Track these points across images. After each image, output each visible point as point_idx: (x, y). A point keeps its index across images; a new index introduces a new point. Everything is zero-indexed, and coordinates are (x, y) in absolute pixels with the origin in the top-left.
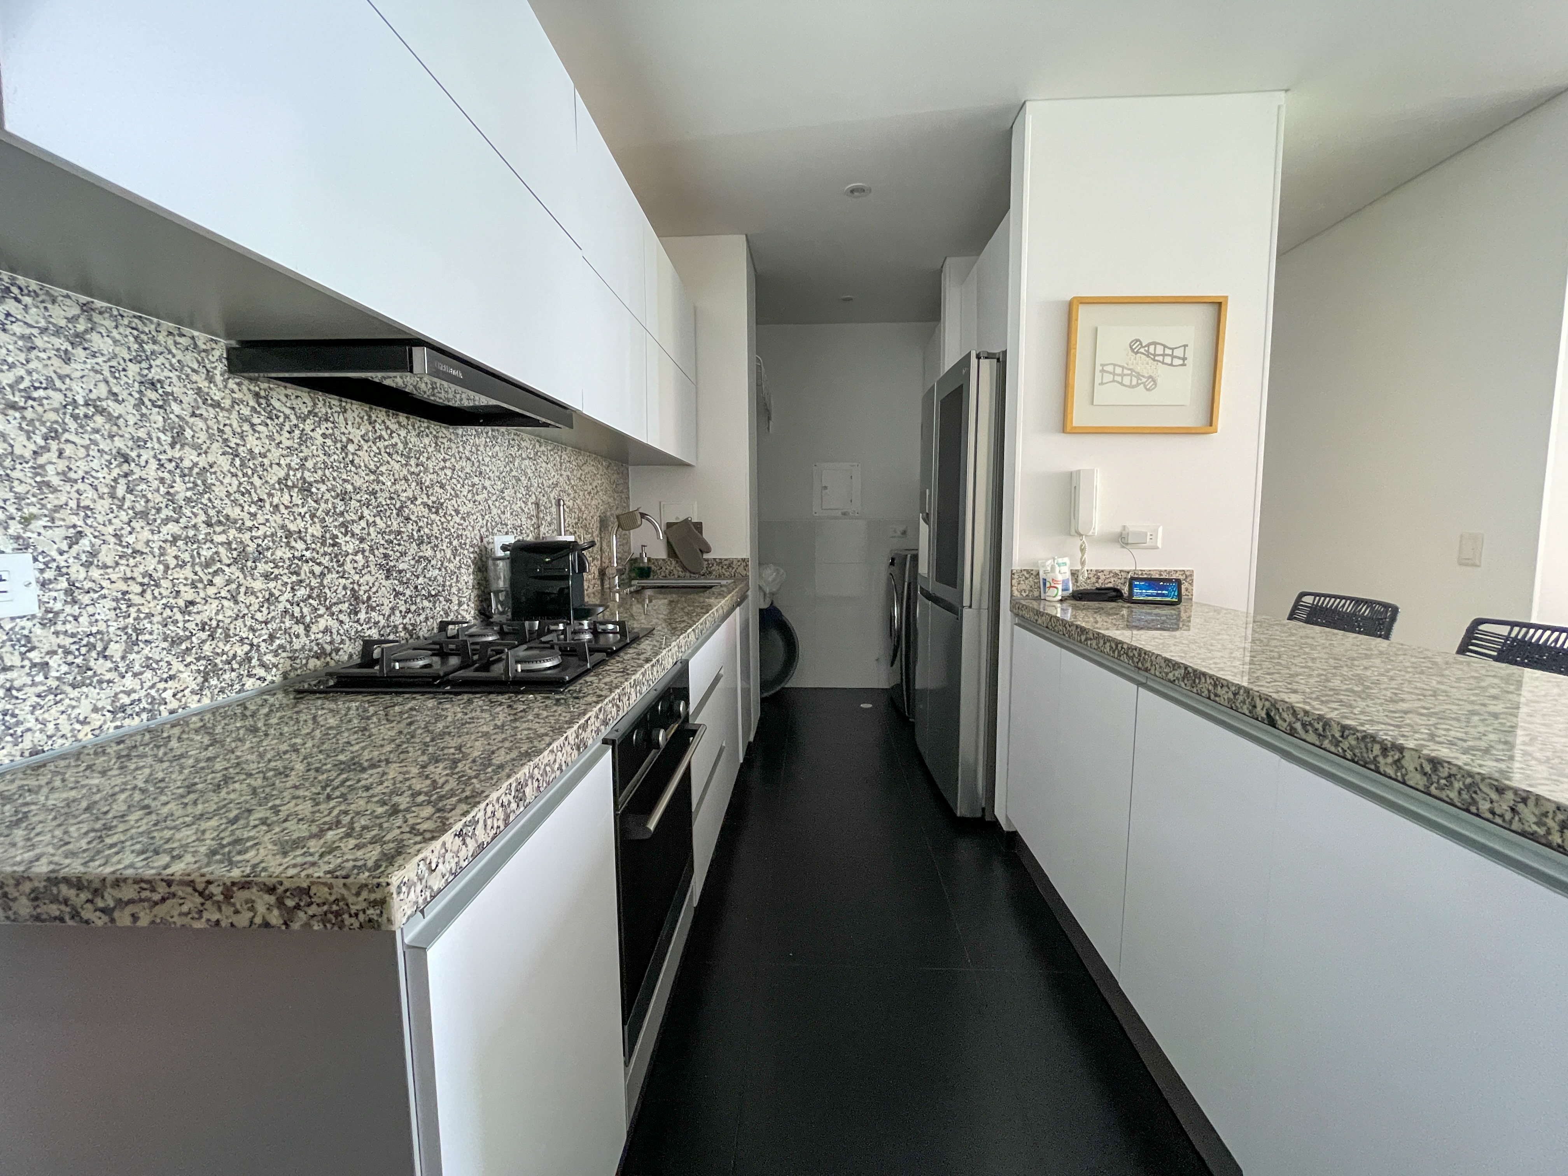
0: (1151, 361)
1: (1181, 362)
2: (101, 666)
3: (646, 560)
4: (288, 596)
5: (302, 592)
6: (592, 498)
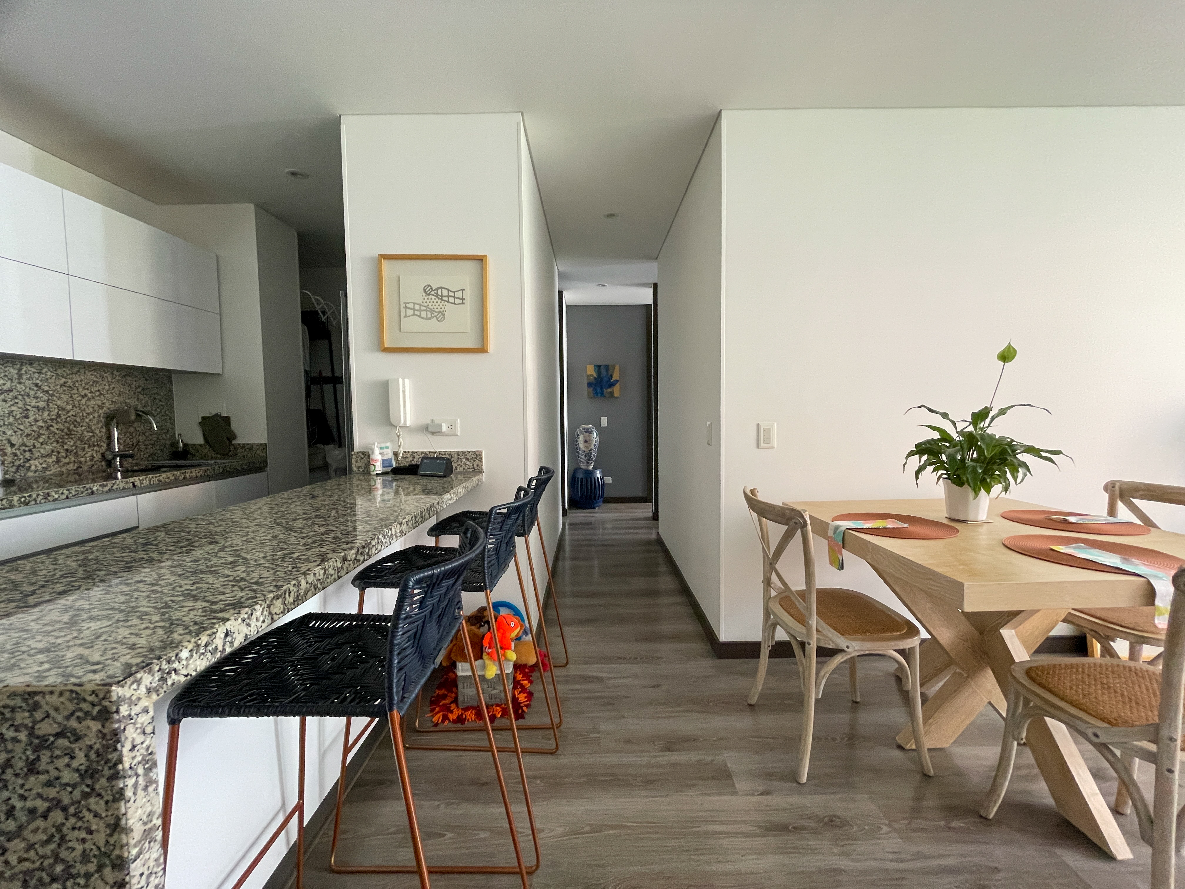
0: (439, 300)
1: (461, 301)
3: (181, 445)
6: (89, 399)
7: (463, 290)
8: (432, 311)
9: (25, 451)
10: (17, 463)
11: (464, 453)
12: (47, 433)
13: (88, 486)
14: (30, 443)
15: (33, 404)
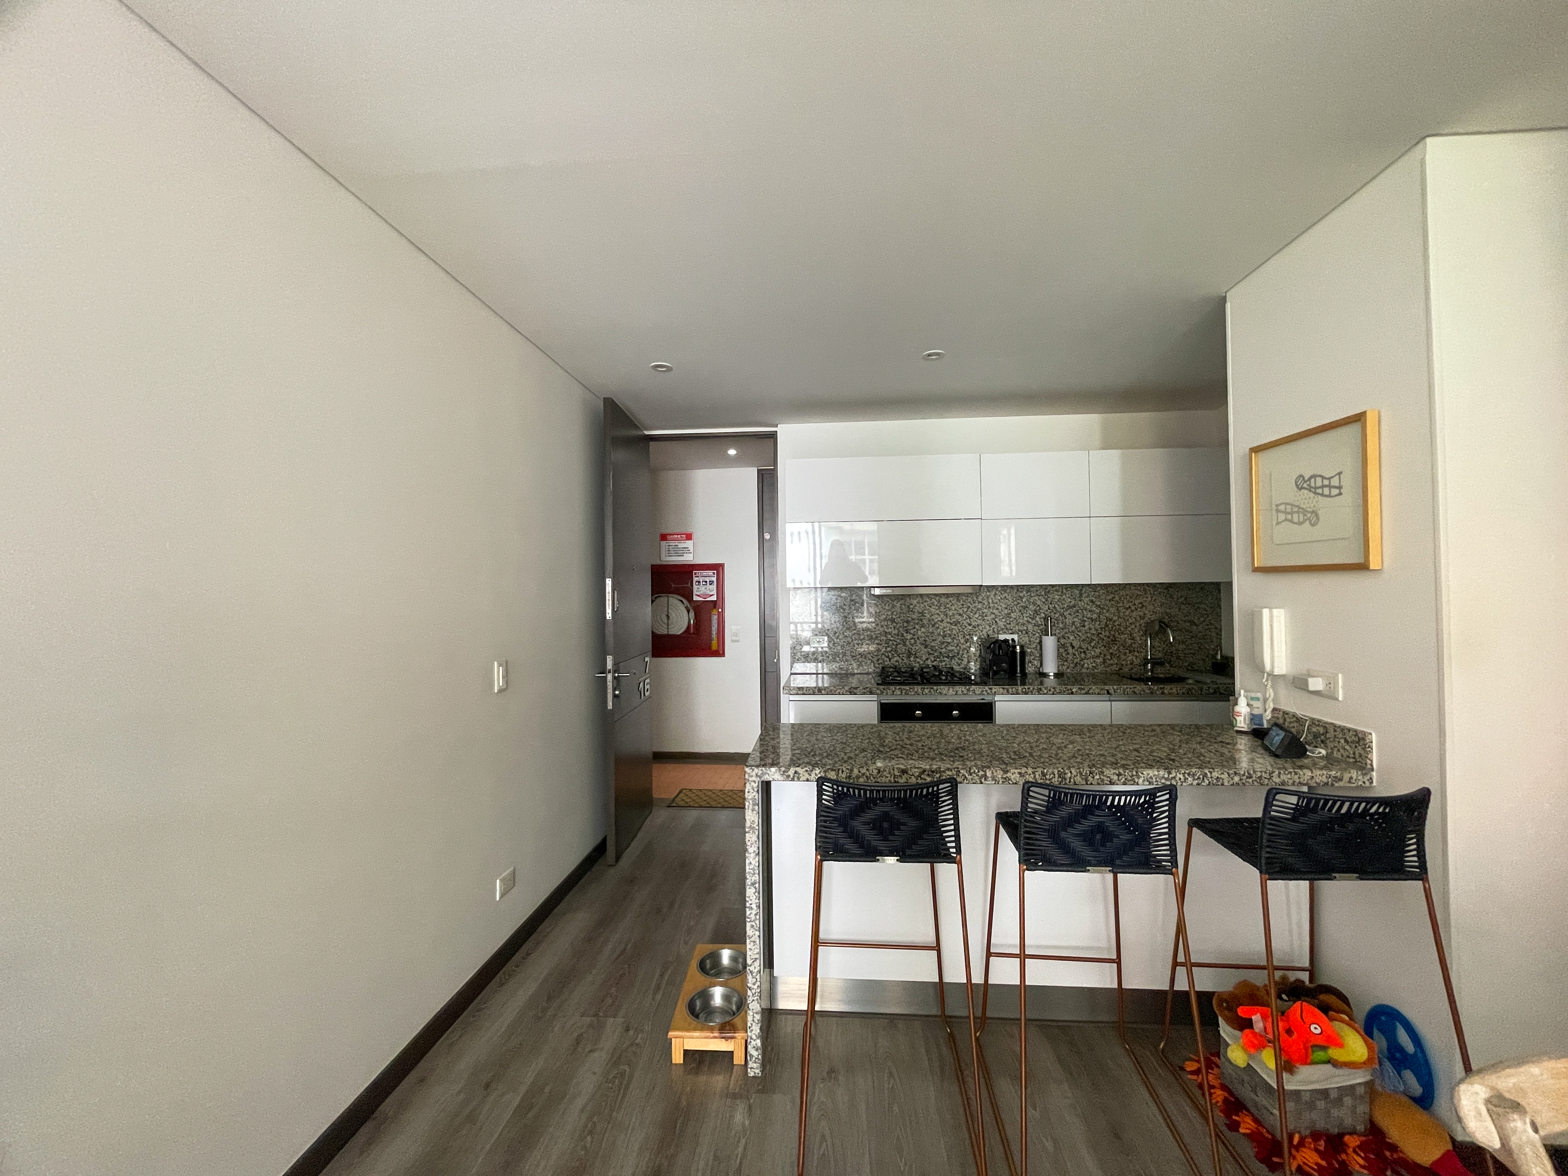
0: (1312, 495)
1: (1338, 491)
2: (838, 659)
4: (884, 649)
5: (889, 649)
6: (1132, 611)
7: (1340, 474)
8: (1305, 511)
9: (1081, 652)
10: (1076, 661)
11: (1343, 729)
12: (1097, 639)
13: (1069, 687)
14: (1085, 645)
15: (1089, 615)
